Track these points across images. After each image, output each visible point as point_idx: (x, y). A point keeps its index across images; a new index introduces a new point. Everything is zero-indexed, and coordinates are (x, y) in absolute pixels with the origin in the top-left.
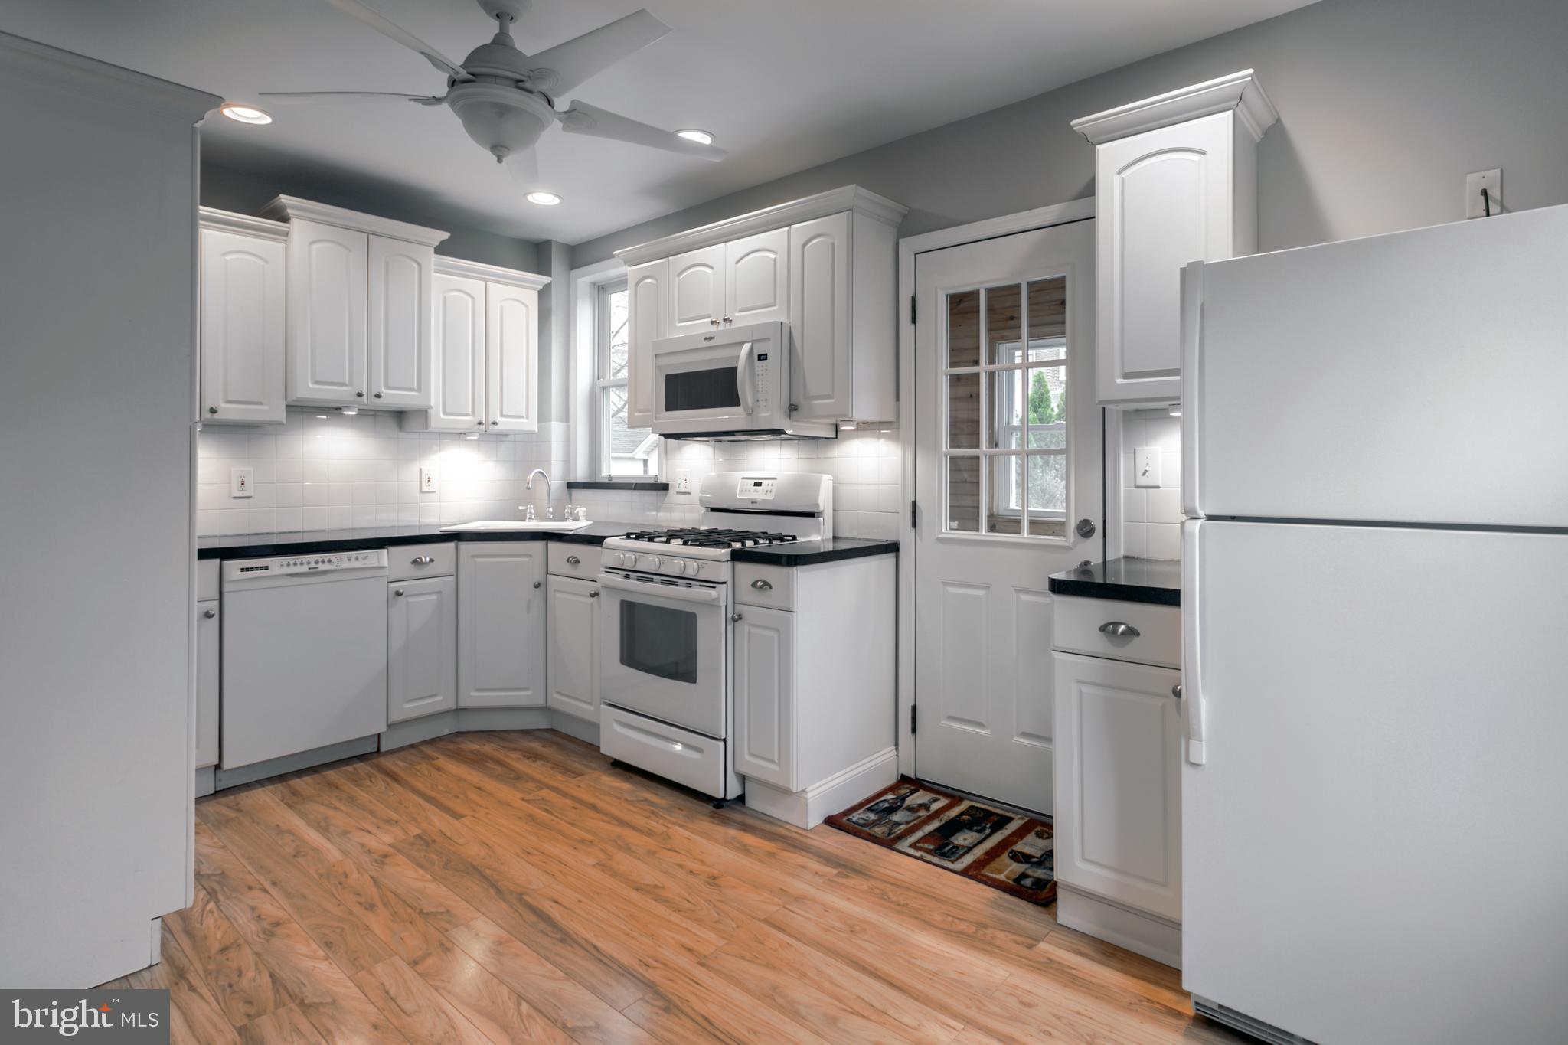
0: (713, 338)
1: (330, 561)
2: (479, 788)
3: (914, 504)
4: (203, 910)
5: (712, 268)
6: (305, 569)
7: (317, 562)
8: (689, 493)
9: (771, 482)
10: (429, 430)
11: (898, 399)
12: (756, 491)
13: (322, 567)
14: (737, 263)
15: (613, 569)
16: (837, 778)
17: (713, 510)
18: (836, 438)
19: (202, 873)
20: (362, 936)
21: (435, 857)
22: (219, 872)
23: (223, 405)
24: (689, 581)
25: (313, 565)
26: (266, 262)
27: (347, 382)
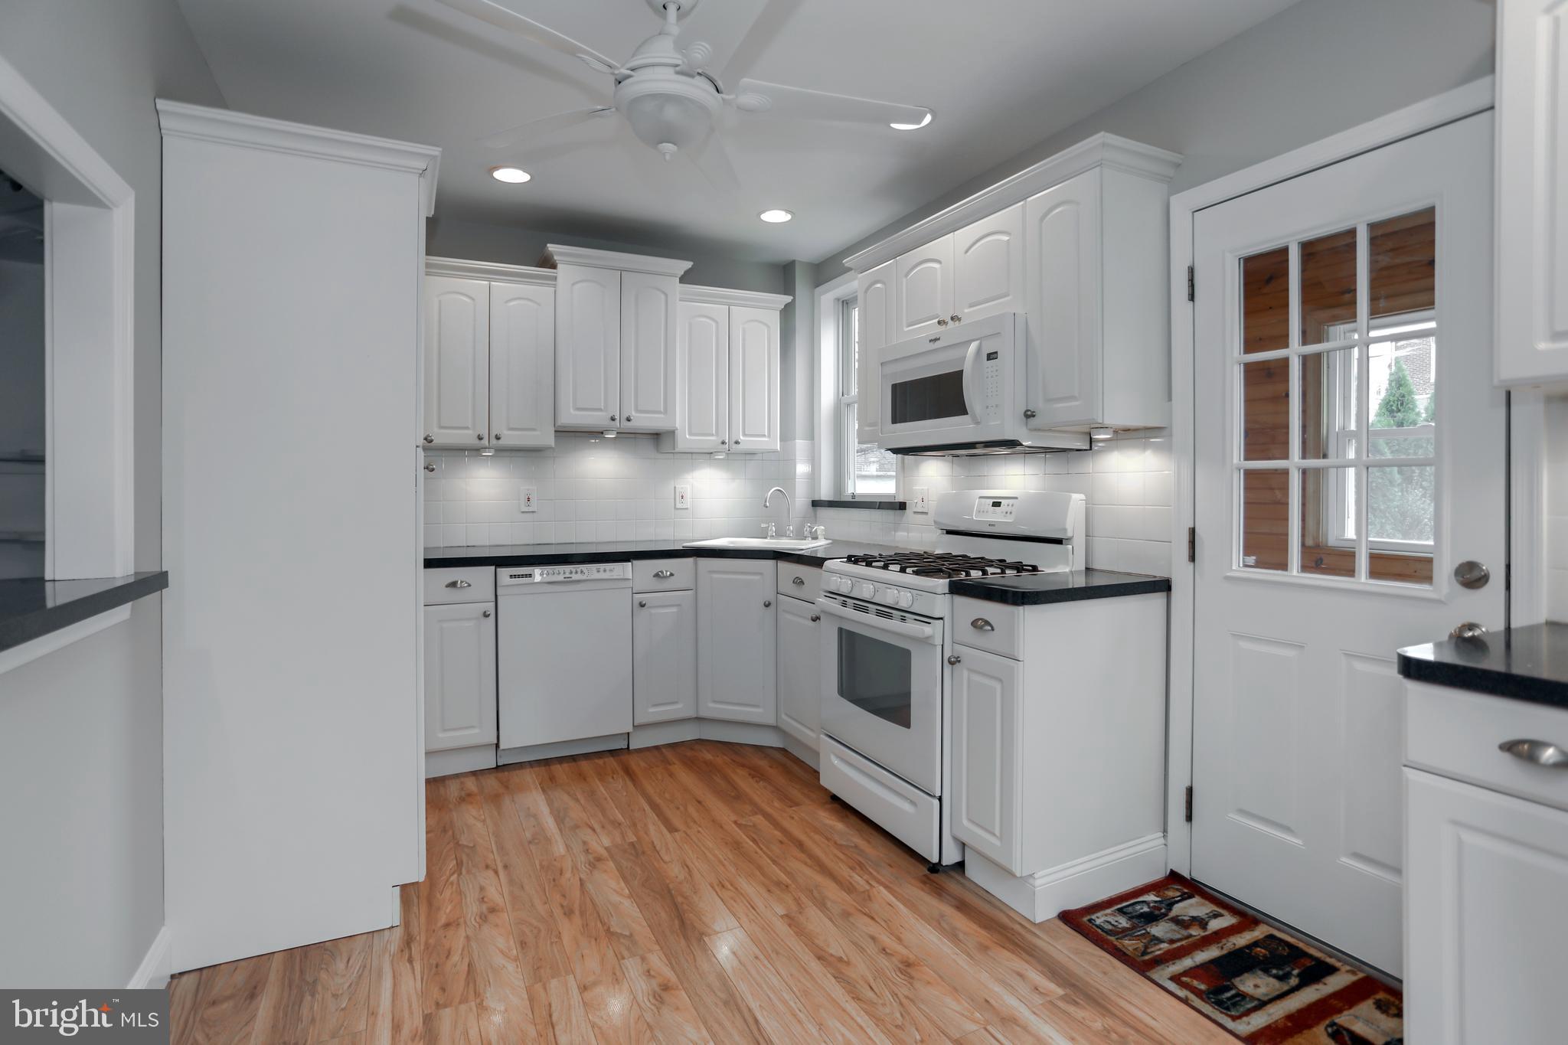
0: (939, 339)
1: (582, 572)
2: (699, 802)
3: (1192, 532)
4: (447, 880)
5: (939, 262)
6: (561, 578)
7: (571, 573)
8: (926, 513)
9: (1011, 502)
10: (677, 450)
11: (1170, 399)
12: (994, 512)
13: (575, 577)
14: (966, 252)
15: (833, 594)
16: (1081, 864)
17: (949, 532)
18: (1091, 449)
19: (460, 843)
20: (552, 943)
21: (638, 870)
22: (472, 845)
23: (506, 432)
24: (905, 613)
25: (567, 575)
26: (539, 304)
27: (603, 408)
